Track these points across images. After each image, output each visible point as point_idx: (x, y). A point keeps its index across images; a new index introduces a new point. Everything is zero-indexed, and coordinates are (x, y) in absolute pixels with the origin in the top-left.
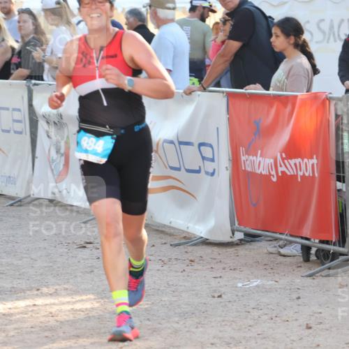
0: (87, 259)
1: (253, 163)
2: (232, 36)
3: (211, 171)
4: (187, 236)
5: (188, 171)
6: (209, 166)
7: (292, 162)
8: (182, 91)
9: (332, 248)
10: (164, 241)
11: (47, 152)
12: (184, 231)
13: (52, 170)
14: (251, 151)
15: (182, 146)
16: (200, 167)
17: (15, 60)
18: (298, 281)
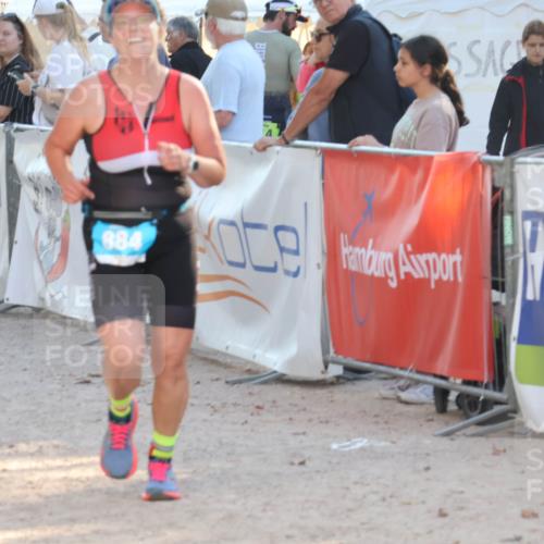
0: (93, 401)
1: (360, 259)
2: (334, 62)
3: (294, 269)
4: (254, 368)
5: (258, 268)
6: (291, 262)
7: (423, 258)
8: (250, 145)
9: (482, 393)
10: (215, 376)
11: (33, 233)
12: (248, 362)
13: (40, 262)
14: (358, 240)
15: (249, 230)
16: (276, 263)
18: (428, 442)
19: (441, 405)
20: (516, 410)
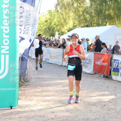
1: (97, 63)
2: (95, 45)
5: (87, 63)
6: (90, 63)
7: (103, 63)
9: (108, 76)
17: (61, 46)
18: (104, 80)
19: (104, 77)
20: (112, 78)
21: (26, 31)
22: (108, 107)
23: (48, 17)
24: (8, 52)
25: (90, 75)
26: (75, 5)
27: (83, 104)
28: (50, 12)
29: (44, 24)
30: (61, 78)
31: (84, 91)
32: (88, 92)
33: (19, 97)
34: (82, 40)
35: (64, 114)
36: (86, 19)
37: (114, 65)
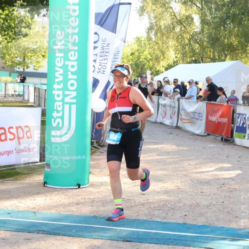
1: (211, 118)
2: (209, 90)
5: (196, 119)
6: (201, 118)
7: (221, 119)
9: (229, 139)
15: (194, 113)
16: (199, 118)
17: (155, 91)
18: (222, 146)
20: (234, 141)
21: (102, 69)
22: (229, 187)
23: (136, 47)
24: (75, 101)
25: (201, 137)
26: (178, 29)
27: (190, 182)
28: (138, 39)
29: (129, 58)
30: (155, 141)
31: (191, 161)
32: (197, 164)
33: (91, 170)
34: (189, 82)
35: (161, 197)
36: (193, 51)
37: (239, 122)
